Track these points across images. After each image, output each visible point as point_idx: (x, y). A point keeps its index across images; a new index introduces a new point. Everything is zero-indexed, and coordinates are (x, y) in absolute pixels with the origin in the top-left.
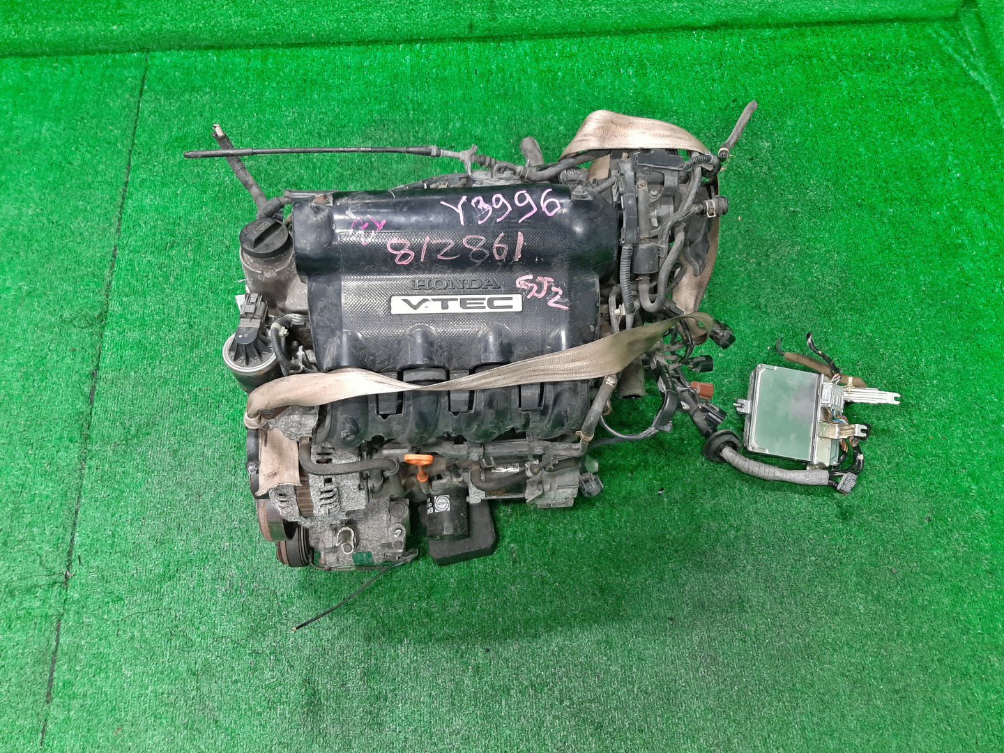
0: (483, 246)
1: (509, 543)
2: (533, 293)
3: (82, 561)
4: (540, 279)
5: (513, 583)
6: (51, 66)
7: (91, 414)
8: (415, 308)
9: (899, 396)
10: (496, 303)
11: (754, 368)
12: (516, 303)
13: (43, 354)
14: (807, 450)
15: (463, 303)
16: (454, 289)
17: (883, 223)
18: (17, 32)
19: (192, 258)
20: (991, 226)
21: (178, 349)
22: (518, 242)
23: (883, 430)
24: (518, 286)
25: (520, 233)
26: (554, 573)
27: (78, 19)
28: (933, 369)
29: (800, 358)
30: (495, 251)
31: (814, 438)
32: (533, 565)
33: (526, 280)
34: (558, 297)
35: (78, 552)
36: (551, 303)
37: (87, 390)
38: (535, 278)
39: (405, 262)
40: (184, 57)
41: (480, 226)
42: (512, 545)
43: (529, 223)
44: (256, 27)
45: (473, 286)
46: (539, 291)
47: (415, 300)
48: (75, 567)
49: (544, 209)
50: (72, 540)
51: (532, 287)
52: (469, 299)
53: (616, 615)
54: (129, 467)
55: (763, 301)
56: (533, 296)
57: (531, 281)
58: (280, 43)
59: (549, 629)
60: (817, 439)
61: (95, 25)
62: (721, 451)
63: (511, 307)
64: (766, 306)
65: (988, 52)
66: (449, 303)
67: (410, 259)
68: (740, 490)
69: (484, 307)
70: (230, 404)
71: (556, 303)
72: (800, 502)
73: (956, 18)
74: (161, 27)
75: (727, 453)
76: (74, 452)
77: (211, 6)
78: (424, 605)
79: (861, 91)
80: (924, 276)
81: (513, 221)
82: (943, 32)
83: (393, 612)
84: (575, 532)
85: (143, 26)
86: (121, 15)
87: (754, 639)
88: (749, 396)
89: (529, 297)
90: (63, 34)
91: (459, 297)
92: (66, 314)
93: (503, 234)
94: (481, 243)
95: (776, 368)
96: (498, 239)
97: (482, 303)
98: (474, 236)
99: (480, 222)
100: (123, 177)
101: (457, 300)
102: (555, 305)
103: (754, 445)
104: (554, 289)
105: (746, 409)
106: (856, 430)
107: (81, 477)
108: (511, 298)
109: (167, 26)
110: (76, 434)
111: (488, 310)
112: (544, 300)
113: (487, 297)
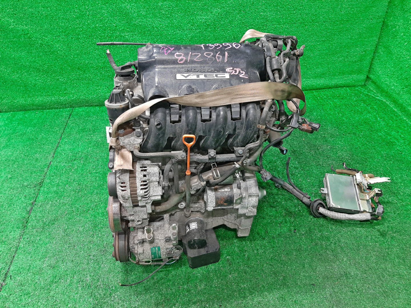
0: (212, 56)
1: (226, 256)
3: (12, 277)
4: (235, 69)
5: (230, 274)
6: (35, 113)
7: (29, 218)
8: (186, 77)
9: (389, 178)
10: (219, 76)
11: (324, 176)
12: (227, 76)
13: (12, 198)
14: (357, 205)
15: (205, 76)
16: (202, 72)
17: (360, 137)
18: (25, 101)
19: (83, 163)
20: (402, 136)
21: (73, 193)
22: (226, 55)
23: (387, 202)
24: (227, 71)
25: (226, 52)
26: (250, 268)
27: (49, 95)
28: (400, 180)
29: (343, 170)
30: (217, 58)
31: (358, 200)
32: (239, 265)
33: (230, 69)
34: (243, 74)
35: (10, 273)
36: (241, 76)
37: (28, 209)
38: (233, 68)
39: (182, 62)
40: (87, 109)
41: (210, 50)
42: (228, 257)
43: (229, 50)
45: (209, 71)
46: (235, 73)
47: (186, 75)
48: (8, 280)
49: (234, 46)
50: (9, 269)
51: (233, 71)
52: (208, 74)
53: (284, 284)
54: (43, 237)
55: (321, 163)
57: (232, 70)
59: (251, 293)
60: (360, 200)
61: (55, 97)
62: (318, 210)
63: (225, 77)
64: (322, 164)
65: (380, 90)
66: (200, 76)
67: (184, 61)
68: (332, 228)
69: (214, 77)
70: (93, 210)
71: (243, 76)
72: (360, 230)
73: (365, 85)
74: (80, 97)
75: (322, 210)
76: (18, 232)
77: (99, 89)
78: (186, 287)
79: (338, 104)
80: (383, 152)
81: (223, 49)
82: (362, 89)
83: (169, 291)
84: (258, 250)
85: (73, 97)
86: (65, 93)
87: (357, 290)
88: (325, 186)
89: (232, 74)
90: (42, 101)
91: (204, 74)
92: (25, 184)
93: (219, 52)
94: (211, 55)
95: (334, 175)
96: (218, 54)
98: (208, 53)
100: (58, 141)
101: (203, 75)
102: (243, 77)
103: (332, 204)
104: (241, 72)
105: (325, 192)
106: (376, 191)
107: (19, 243)
108: (225, 74)
110: (21, 225)
111: (215, 78)
112: (238, 75)
113: (215, 74)
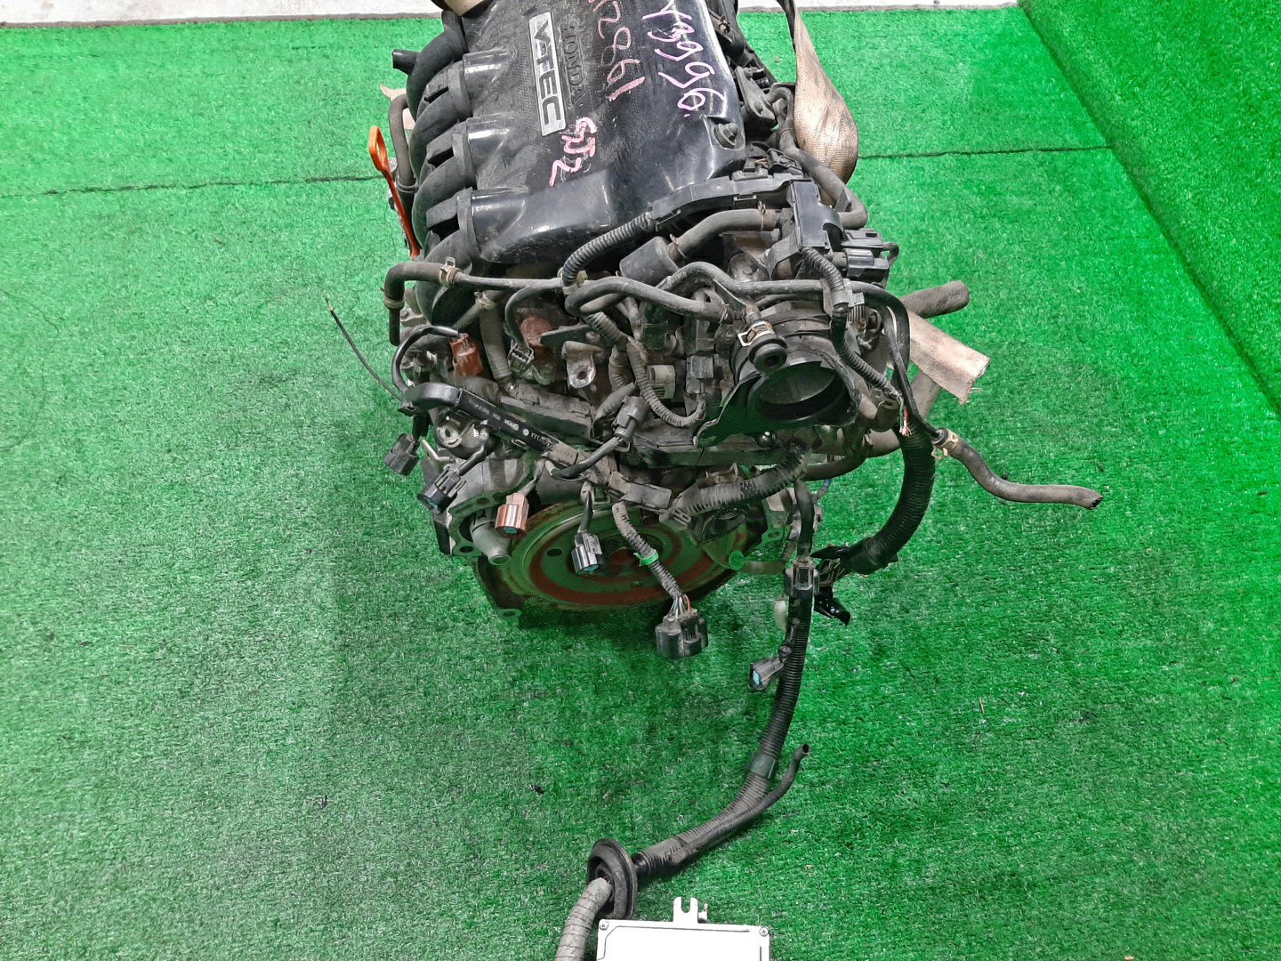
0: (619, 52)
2: (569, 140)
4: (592, 141)
10: (551, 107)
12: (553, 126)
15: (547, 76)
22: (633, 83)
24: (578, 121)
25: (642, 78)
27: (1110, 65)
30: (616, 67)
33: (588, 127)
34: (567, 169)
36: (557, 164)
38: (592, 135)
43: (661, 85)
44: (1190, 217)
45: (572, 77)
46: (573, 146)
47: (548, 32)
49: (686, 95)
51: (578, 137)
52: (554, 79)
56: (565, 142)
57: (587, 133)
58: (1188, 261)
63: (547, 122)
69: (544, 97)
71: (559, 169)
81: (660, 66)
85: (1133, 119)
89: (563, 137)
90: (1090, 64)
91: (556, 69)
93: (637, 62)
97: (549, 92)
98: (632, 36)
99: (650, 34)
101: (552, 68)
102: (555, 169)
104: (579, 161)
108: (559, 117)
109: (1145, 141)
111: (541, 101)
112: (561, 155)
113: (559, 95)
